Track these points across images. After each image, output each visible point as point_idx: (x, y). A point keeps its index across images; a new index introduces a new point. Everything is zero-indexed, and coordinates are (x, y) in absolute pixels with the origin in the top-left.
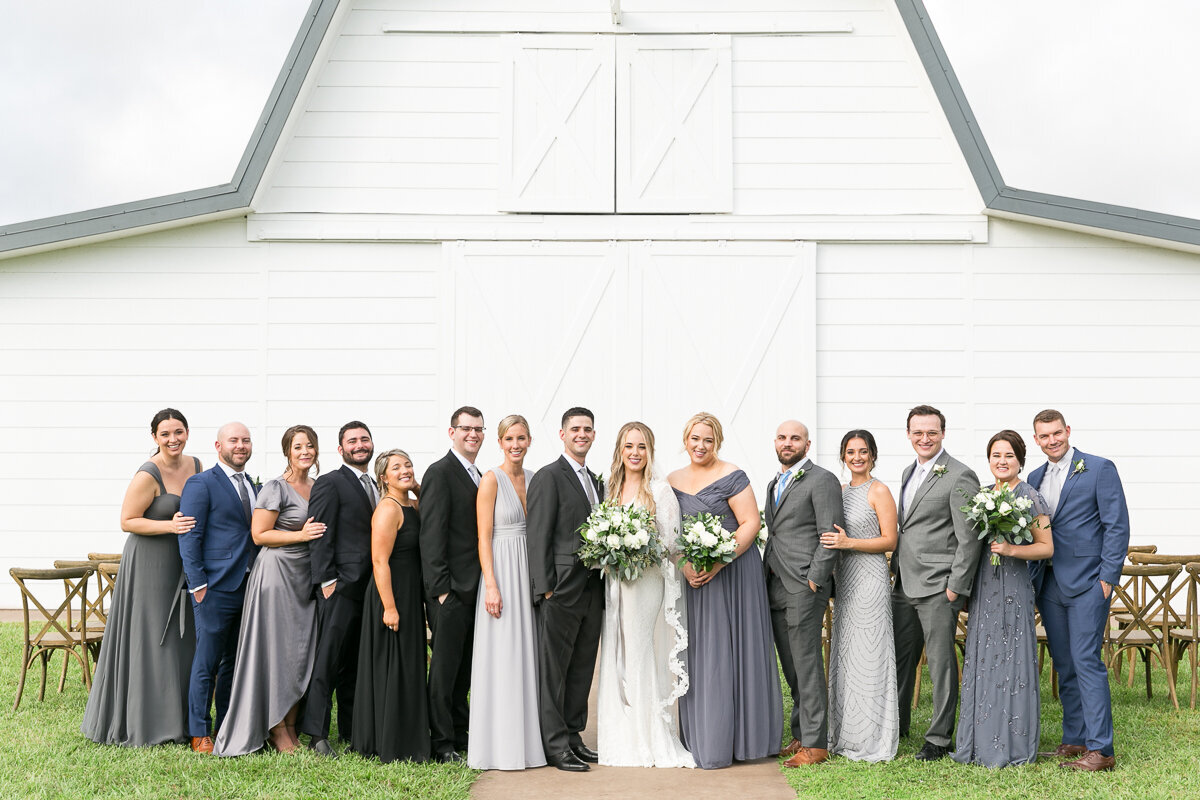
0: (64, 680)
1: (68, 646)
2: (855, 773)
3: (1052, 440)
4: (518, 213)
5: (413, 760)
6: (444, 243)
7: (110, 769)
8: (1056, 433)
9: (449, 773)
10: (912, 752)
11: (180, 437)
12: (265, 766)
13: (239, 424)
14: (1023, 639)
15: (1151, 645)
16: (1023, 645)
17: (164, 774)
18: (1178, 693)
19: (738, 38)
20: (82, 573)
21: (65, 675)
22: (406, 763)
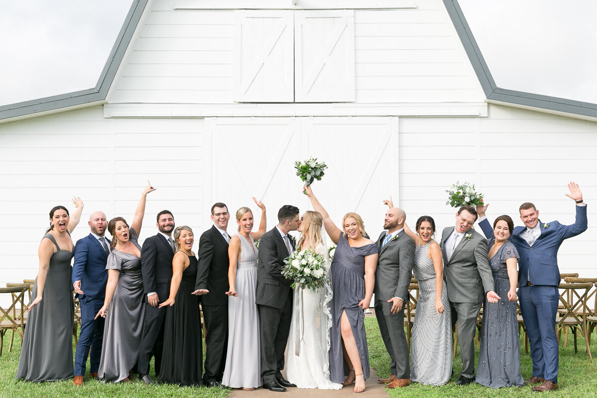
0: (12, 345)
1: (14, 328)
2: (424, 392)
3: (530, 218)
4: (244, 103)
5: (194, 386)
6: (205, 118)
7: (38, 391)
8: (531, 215)
9: (214, 392)
10: (454, 381)
11: (65, 219)
12: (118, 390)
13: (101, 212)
14: (510, 323)
15: (577, 325)
16: (510, 326)
17: (66, 394)
18: (591, 350)
19: (357, 11)
20: (21, 289)
21: (12, 343)
22: (191, 387)
